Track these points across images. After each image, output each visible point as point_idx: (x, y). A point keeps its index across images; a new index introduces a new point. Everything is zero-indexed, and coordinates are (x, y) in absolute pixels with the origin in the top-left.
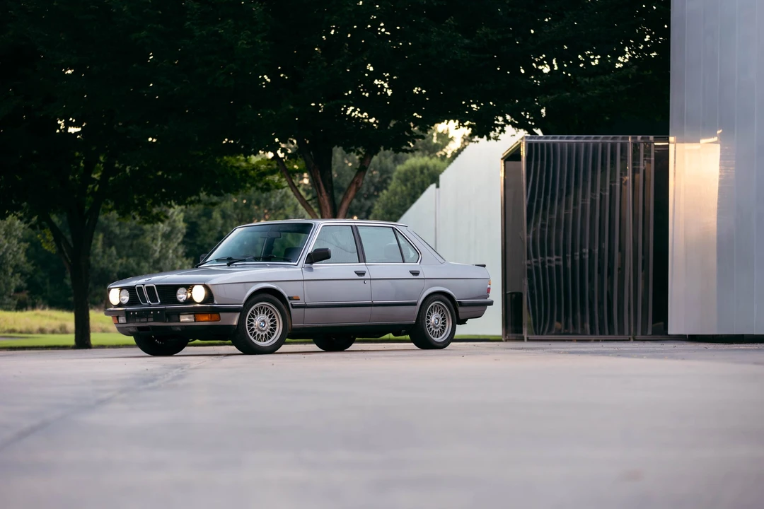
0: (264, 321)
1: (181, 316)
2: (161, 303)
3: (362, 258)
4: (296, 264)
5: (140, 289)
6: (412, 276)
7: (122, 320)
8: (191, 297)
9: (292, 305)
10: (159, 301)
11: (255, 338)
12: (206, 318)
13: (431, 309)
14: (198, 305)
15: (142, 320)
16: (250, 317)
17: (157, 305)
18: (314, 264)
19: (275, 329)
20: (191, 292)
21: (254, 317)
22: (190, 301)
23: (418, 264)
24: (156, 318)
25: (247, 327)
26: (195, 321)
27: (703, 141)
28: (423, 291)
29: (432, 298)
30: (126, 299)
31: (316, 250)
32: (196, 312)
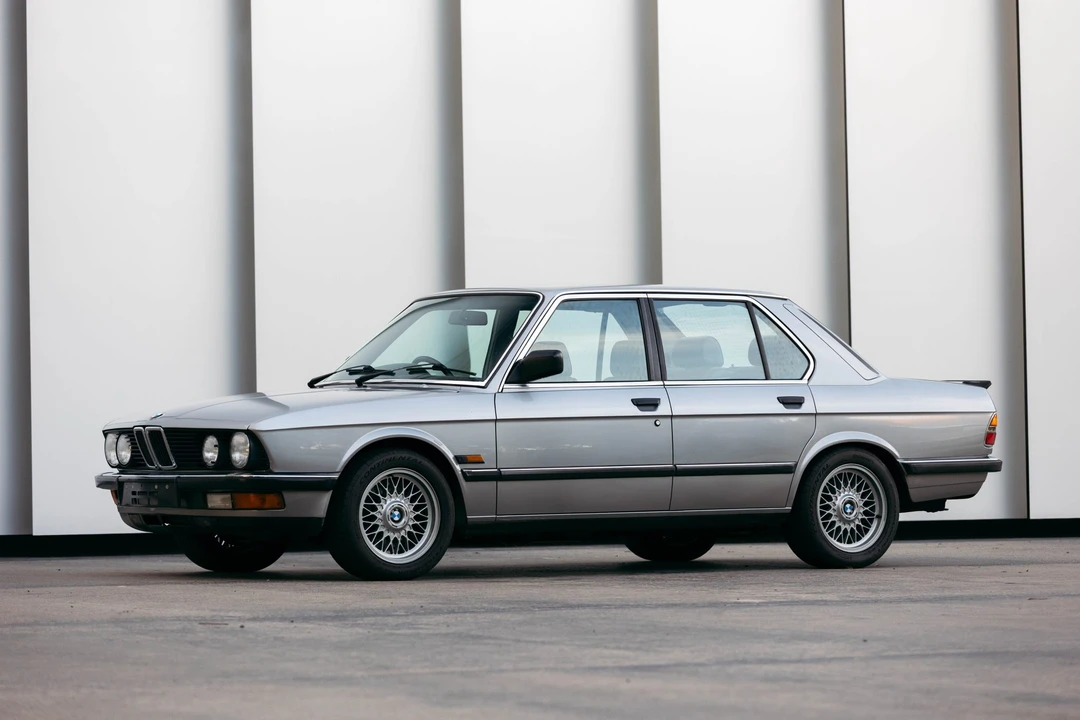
0: (399, 509)
1: (209, 497)
2: (176, 468)
3: (656, 370)
4: (483, 384)
5: (141, 436)
6: (782, 409)
8: (229, 456)
9: (463, 473)
10: (173, 462)
11: (379, 547)
12: (254, 502)
13: (835, 481)
14: (239, 474)
16: (368, 500)
17: (169, 472)
18: (528, 385)
19: (423, 524)
20: (228, 447)
21: (378, 500)
22: (226, 464)
23: (805, 381)
24: (164, 499)
25: (361, 522)
26: (235, 507)
28: (809, 441)
29: (834, 456)
30: (127, 454)
31: (531, 355)
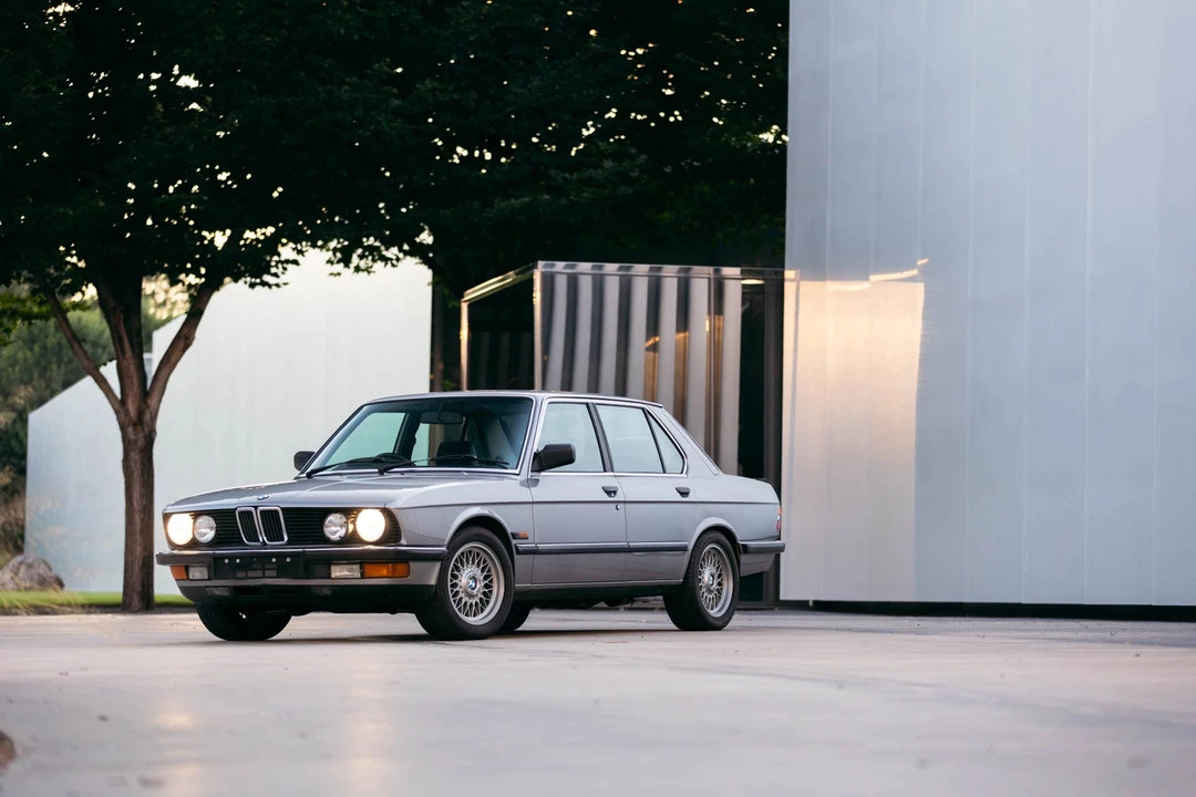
0: (474, 579)
1: (333, 568)
2: (289, 543)
3: (607, 465)
4: (517, 472)
5: (247, 516)
6: (680, 498)
7: (198, 573)
8: (355, 531)
9: (517, 547)
10: (286, 538)
11: (460, 610)
12: (385, 572)
13: (704, 559)
14: (372, 547)
15: (250, 574)
16: (453, 570)
17: (282, 545)
18: (543, 474)
19: (491, 592)
20: (354, 523)
21: (459, 571)
22: (352, 538)
23: (684, 475)
24: (283, 571)
25: (449, 589)
26: (363, 577)
27: (873, 278)
28: (694, 525)
29: (707, 537)
30: (208, 533)
31: (547, 447)
32: (365, 560)
